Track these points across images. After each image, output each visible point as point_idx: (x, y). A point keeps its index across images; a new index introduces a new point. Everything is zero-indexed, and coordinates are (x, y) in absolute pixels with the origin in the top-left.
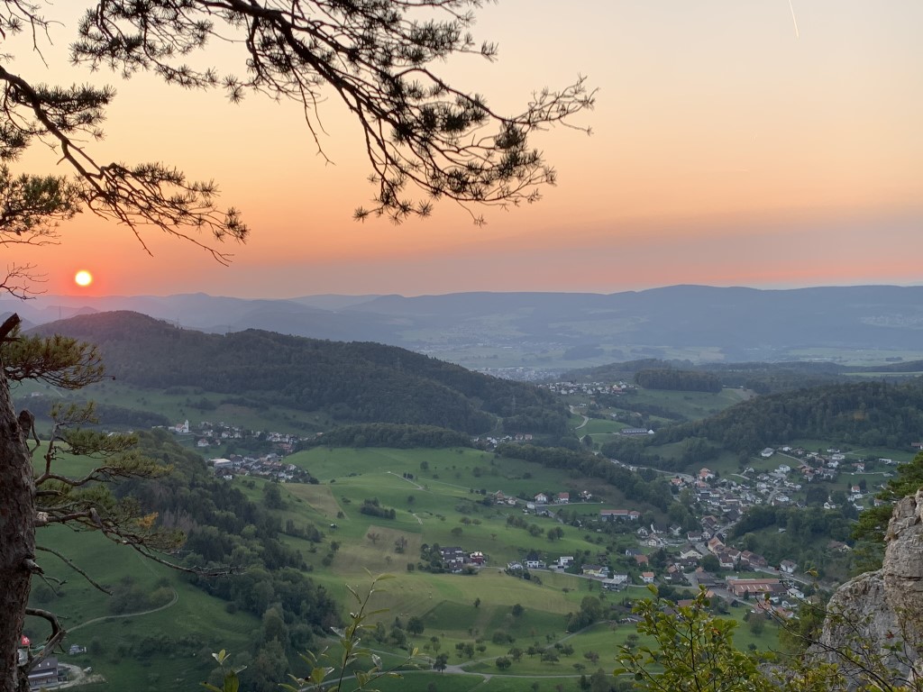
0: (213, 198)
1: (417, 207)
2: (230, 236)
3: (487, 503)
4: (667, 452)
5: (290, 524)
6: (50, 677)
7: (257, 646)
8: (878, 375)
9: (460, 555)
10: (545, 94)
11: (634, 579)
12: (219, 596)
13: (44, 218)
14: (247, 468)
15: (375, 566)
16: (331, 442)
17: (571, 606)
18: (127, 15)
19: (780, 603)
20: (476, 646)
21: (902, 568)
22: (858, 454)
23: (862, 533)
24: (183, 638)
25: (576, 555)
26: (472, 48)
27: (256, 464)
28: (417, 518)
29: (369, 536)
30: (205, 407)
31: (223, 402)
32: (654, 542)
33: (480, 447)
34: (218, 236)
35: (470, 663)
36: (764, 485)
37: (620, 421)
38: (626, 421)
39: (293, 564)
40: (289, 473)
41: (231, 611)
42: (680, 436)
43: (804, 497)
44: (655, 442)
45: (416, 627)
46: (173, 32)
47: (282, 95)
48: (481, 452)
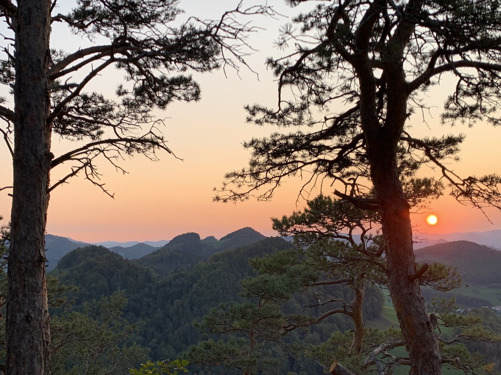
13: (423, 199)
18: (470, 95)
46: (496, 99)
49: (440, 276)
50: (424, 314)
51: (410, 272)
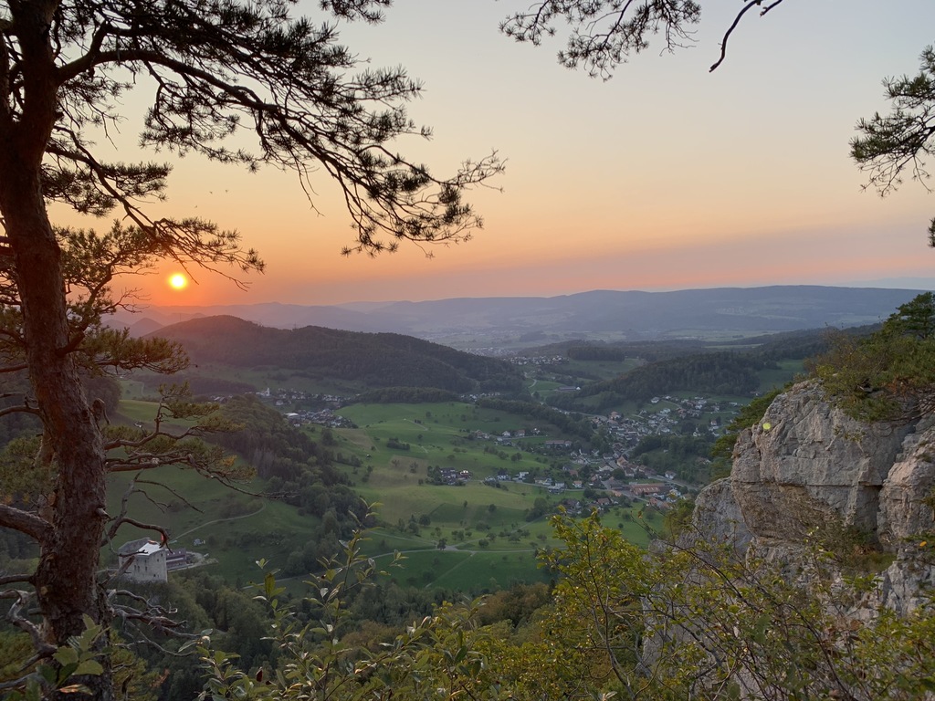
0: (236, 242)
1: (387, 246)
2: (253, 269)
3: (471, 438)
4: (588, 402)
5: (339, 455)
6: (181, 561)
7: (320, 537)
8: (728, 347)
9: (454, 473)
10: (469, 163)
11: (569, 486)
12: (294, 504)
13: (148, 255)
14: (310, 419)
15: (396, 482)
16: (365, 400)
17: (528, 505)
18: (178, 112)
19: (665, 499)
20: (465, 532)
21: (743, 476)
22: (716, 400)
23: (717, 453)
24: (270, 533)
25: (530, 471)
26: (414, 130)
27: (315, 416)
28: (425, 450)
29: (393, 462)
30: (281, 379)
31: (292, 375)
32: (582, 461)
33: (465, 401)
34: (245, 269)
35: (462, 544)
36: (653, 422)
37: (558, 381)
38: (562, 382)
39: (342, 481)
40: (338, 421)
41: (301, 514)
42: (598, 390)
43: (680, 429)
44: (582, 395)
45: (425, 521)
46: (212, 123)
47: (287, 167)
48: (466, 405)
49: (159, 354)
50: (80, 400)
51: (60, 344)
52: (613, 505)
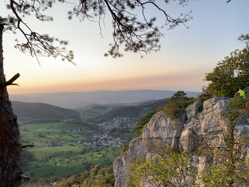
3: (64, 132)
4: (97, 120)
5: (23, 140)
8: (131, 105)
9: (59, 143)
11: (92, 144)
15: (41, 147)
16: (31, 123)
17: (81, 150)
19: (117, 145)
20: (63, 160)
21: (146, 137)
25: (82, 141)
28: (50, 136)
29: (40, 141)
32: (96, 136)
33: (63, 122)
35: (62, 163)
36: (114, 124)
38: (90, 115)
40: (22, 130)
42: (100, 117)
43: (121, 126)
44: (96, 118)
45: (50, 157)
48: (63, 123)
52: (104, 148)
